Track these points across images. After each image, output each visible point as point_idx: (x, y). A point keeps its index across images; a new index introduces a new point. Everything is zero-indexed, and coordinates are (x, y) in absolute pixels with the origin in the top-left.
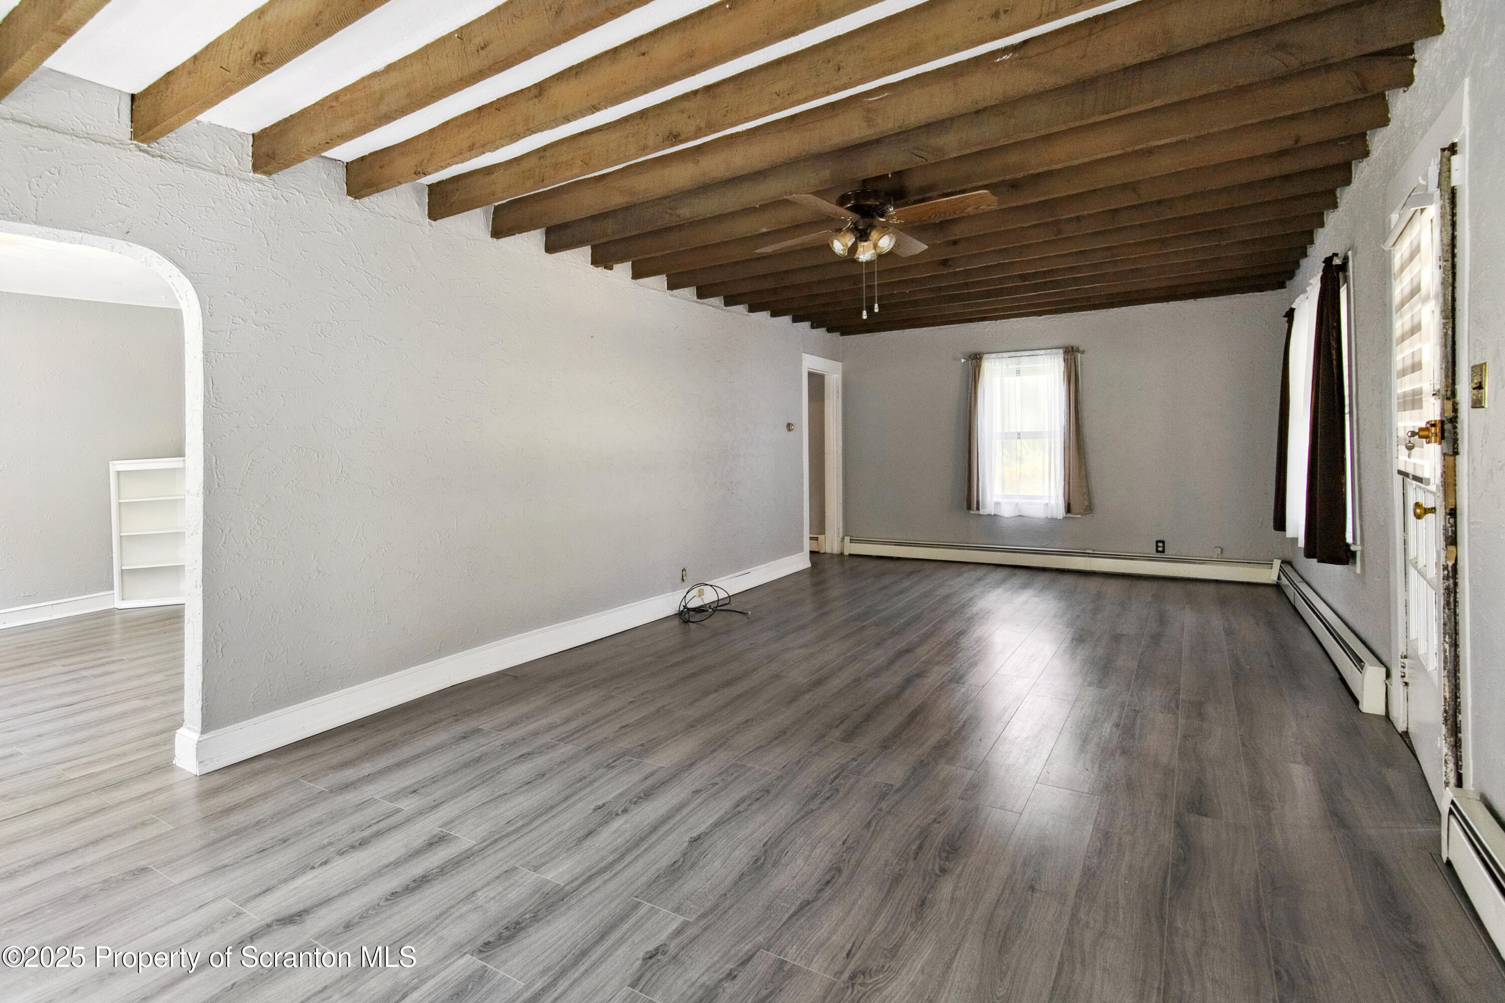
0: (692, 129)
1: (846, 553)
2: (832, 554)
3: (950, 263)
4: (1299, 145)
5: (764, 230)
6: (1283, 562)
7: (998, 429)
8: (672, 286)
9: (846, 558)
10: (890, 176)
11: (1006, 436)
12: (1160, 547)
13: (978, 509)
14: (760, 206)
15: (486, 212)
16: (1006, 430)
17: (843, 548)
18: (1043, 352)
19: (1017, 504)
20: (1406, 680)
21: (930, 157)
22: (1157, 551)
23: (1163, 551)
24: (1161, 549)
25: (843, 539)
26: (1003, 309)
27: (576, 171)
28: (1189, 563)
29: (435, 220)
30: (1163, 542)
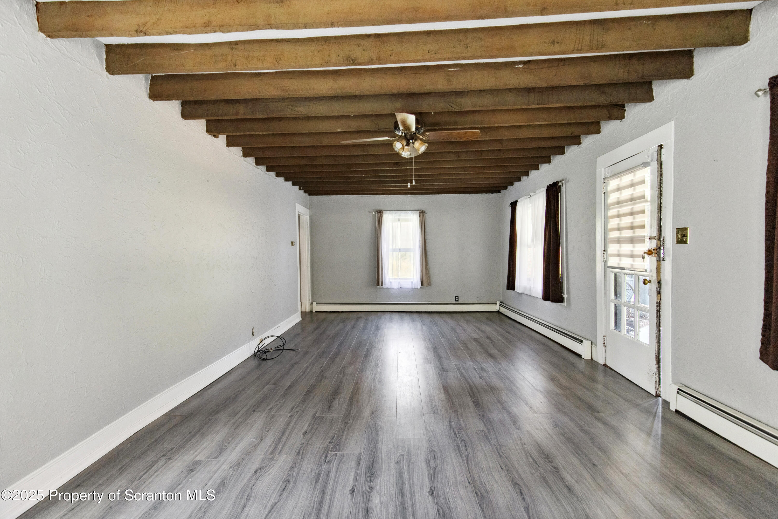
0: (367, 58)
1: (314, 311)
2: (305, 312)
3: (399, 164)
4: (572, 135)
5: (339, 130)
6: (501, 302)
7: (391, 247)
8: (245, 155)
9: (314, 314)
10: (433, 113)
11: (394, 250)
12: (457, 299)
13: (382, 285)
14: (354, 115)
15: (146, 79)
16: (394, 248)
17: (312, 308)
18: (410, 212)
19: (399, 282)
20: (605, 345)
21: (457, 107)
22: (456, 301)
23: (458, 301)
24: (457, 300)
25: (312, 303)
26: (396, 190)
27: (266, 65)
28: (468, 305)
29: (113, 74)
30: (458, 297)
